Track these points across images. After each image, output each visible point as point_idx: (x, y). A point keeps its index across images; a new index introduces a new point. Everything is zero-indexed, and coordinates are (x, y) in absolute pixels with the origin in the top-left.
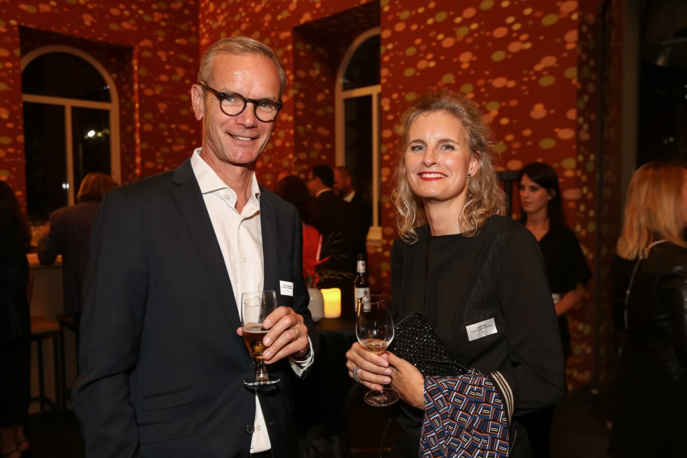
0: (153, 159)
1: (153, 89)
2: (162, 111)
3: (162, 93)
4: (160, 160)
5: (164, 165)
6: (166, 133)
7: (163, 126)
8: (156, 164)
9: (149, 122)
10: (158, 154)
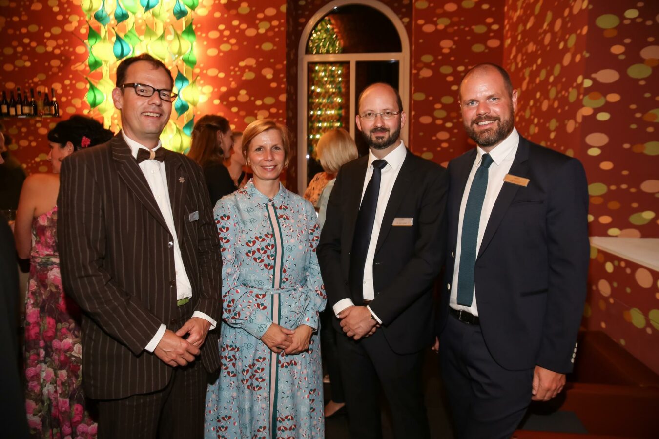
0: (430, 112)
1: (436, 24)
2: (446, 51)
3: (446, 27)
4: (440, 114)
5: (445, 120)
6: (450, 79)
7: (446, 70)
8: (435, 119)
9: (427, 66)
10: (438, 106)
